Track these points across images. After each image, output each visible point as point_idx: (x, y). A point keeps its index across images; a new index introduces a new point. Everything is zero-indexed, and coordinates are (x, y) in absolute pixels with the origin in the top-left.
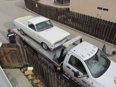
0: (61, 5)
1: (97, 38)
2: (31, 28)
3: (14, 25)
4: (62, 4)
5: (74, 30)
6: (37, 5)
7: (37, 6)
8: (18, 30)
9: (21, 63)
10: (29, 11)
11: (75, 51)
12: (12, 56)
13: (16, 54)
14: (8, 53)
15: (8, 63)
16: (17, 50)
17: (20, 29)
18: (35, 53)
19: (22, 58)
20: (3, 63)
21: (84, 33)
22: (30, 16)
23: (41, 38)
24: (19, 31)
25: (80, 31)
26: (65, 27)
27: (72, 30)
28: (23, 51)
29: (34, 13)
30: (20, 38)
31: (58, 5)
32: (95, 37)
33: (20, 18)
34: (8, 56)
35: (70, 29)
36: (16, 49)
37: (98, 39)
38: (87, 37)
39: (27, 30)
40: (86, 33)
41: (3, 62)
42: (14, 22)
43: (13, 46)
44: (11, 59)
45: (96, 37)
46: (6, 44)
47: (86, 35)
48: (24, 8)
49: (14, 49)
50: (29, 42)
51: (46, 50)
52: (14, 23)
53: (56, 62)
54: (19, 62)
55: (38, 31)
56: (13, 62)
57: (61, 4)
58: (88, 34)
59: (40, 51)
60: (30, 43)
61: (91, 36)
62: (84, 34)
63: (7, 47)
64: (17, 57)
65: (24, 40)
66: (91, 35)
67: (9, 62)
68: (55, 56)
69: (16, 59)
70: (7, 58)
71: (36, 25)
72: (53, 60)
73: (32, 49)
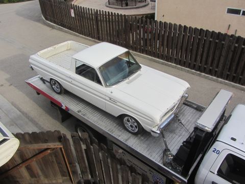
0: (123, 7)
1: (235, 83)
2: (85, 76)
3: (31, 69)
4: (127, 5)
5: (173, 67)
6: (72, 11)
7: (73, 15)
8: (42, 79)
9: (68, 178)
10: (53, 27)
11: (233, 139)
12: (45, 163)
13: (56, 156)
14: (33, 157)
15: (33, 179)
16: (62, 146)
17: (51, 79)
18: (102, 144)
19: (73, 167)
20: (18, 182)
21: (201, 72)
22: (69, 42)
23: (118, 104)
24: (44, 83)
25: (189, 67)
26: (150, 60)
27: (169, 66)
28: (79, 150)
29: (66, 32)
30: (52, 102)
31: (118, 9)
32: (229, 81)
33: (46, 50)
34: (34, 164)
35: (163, 64)
36: (58, 145)
37: (238, 85)
38: (209, 82)
39: (73, 82)
40: (204, 72)
41: (18, 180)
42: (30, 60)
43: (47, 139)
44: (42, 170)
45: (232, 81)
46: (28, 134)
47: (206, 78)
48: (39, 20)
49: (52, 145)
50: (80, 114)
51: (135, 134)
52: (30, 63)
53: (174, 169)
54: (63, 175)
55: (106, 86)
56: (46, 176)
57: (123, 5)
58: (212, 75)
59: (119, 138)
60: (84, 115)
61: (220, 79)
62: (200, 75)
63: (31, 143)
64: (59, 163)
65: (64, 108)
66: (218, 77)
67: (36, 178)
68: (166, 150)
69: (57, 168)
70: (29, 169)
71: (100, 68)
72: (164, 165)
73: (90, 132)
